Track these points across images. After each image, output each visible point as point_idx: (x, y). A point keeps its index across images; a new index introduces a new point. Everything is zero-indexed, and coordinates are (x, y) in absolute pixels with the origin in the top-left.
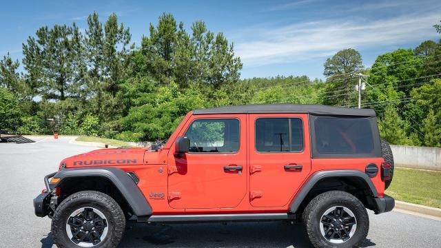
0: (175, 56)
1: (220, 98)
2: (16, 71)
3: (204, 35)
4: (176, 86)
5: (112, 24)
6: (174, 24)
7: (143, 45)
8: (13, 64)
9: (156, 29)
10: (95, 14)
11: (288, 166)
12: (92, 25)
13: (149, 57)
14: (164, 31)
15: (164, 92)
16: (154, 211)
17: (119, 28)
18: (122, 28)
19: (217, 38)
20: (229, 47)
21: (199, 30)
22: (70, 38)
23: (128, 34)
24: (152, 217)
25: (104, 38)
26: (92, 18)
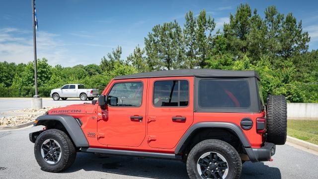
0: (249, 37)
1: (287, 67)
2: (143, 56)
3: (275, 17)
4: (247, 59)
5: (202, 17)
6: (249, 12)
7: (224, 30)
8: (141, 51)
9: (234, 17)
10: (190, 12)
11: (175, 118)
12: (188, 20)
13: (229, 39)
14: (240, 17)
15: (238, 64)
16: (90, 145)
17: (207, 20)
18: (209, 20)
19: (287, 18)
20: (297, 24)
21: (271, 13)
22: (174, 30)
23: (213, 23)
24: (89, 148)
25: (196, 28)
26: (189, 15)
